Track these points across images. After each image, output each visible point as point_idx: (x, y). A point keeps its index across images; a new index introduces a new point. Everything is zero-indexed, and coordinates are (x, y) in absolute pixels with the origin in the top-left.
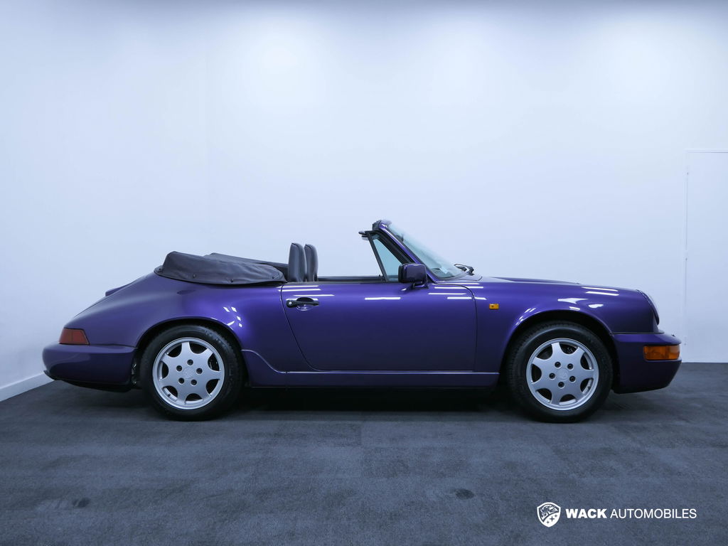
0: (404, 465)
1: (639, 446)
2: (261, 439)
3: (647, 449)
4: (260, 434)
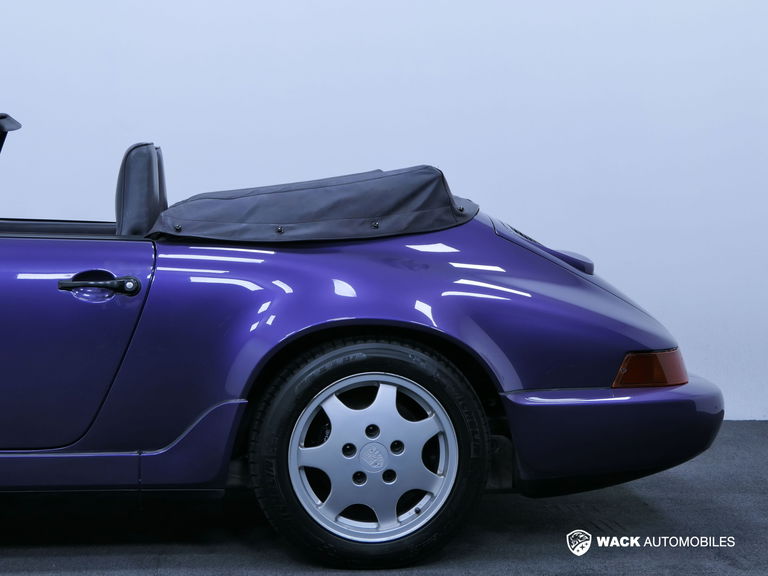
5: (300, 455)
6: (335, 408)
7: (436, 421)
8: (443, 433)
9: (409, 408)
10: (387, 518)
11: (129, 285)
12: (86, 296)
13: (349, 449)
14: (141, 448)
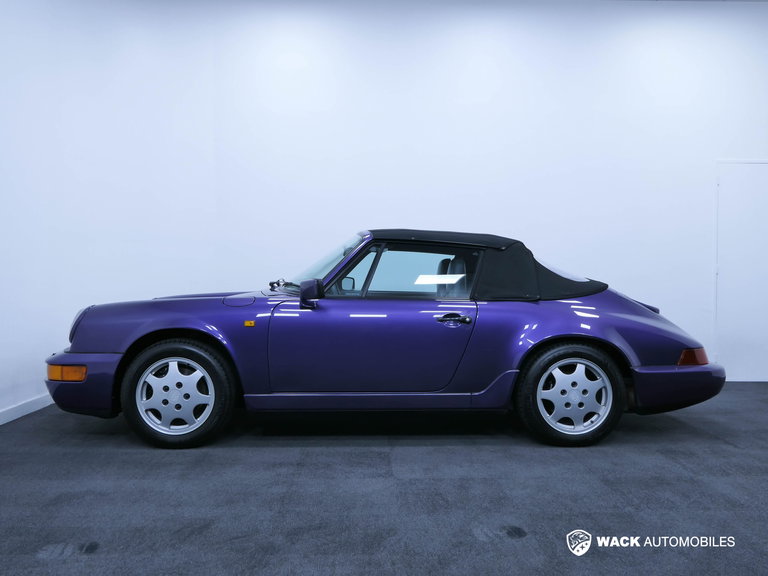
0: (443, 499)
1: (691, 474)
2: (283, 470)
3: (700, 478)
4: (281, 464)
5: (542, 394)
6: (557, 373)
7: (603, 381)
8: (605, 387)
9: (590, 375)
10: (579, 424)
11: (468, 319)
12: (452, 325)
13: (563, 392)
14: (471, 392)
